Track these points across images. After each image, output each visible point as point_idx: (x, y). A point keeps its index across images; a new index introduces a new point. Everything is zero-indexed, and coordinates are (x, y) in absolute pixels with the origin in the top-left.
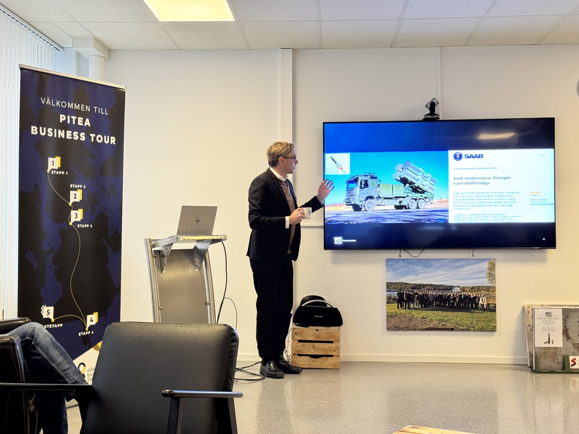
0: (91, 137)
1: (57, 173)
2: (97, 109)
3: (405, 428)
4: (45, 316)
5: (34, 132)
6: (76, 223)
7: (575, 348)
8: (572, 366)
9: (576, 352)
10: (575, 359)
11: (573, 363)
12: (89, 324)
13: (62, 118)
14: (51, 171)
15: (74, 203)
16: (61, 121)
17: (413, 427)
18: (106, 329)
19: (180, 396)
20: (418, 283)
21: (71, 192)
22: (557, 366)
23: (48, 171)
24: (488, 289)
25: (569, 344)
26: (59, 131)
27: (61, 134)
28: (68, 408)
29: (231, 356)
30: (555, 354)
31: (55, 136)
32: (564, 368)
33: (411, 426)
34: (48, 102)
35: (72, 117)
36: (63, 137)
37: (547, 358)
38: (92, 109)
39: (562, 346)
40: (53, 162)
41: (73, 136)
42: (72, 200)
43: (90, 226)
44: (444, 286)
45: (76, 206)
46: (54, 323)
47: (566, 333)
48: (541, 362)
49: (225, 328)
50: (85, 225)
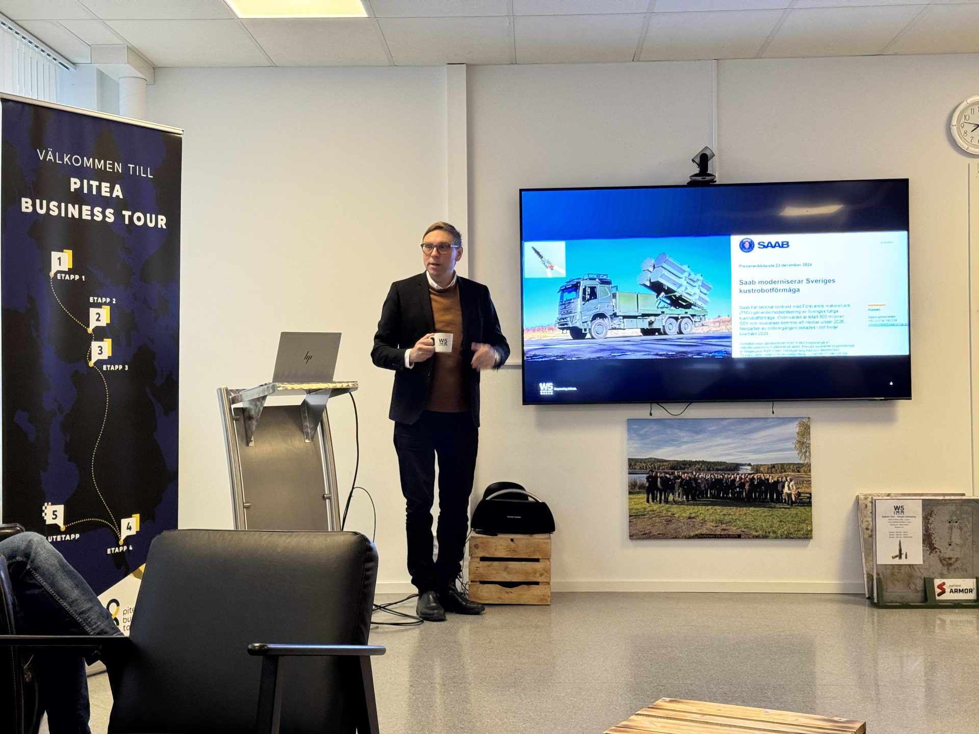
0: (125, 215)
1: (67, 277)
2: (134, 169)
3: (659, 702)
4: (49, 520)
5: (27, 208)
6: (100, 363)
7: (943, 565)
8: (939, 595)
9: (945, 572)
10: (944, 584)
11: (940, 591)
12: (124, 533)
13: (75, 183)
14: (56, 274)
15: (97, 329)
16: (72, 190)
17: (671, 701)
18: (152, 542)
19: (279, 654)
20: (681, 460)
21: (91, 309)
22: (914, 596)
23: (52, 274)
24: (798, 468)
25: (934, 558)
26: (70, 206)
27: (73, 211)
28: (89, 676)
29: (366, 586)
30: (911, 576)
31: (63, 215)
32: (925, 599)
33: (668, 699)
34: (50, 157)
35: (92, 182)
36: (77, 216)
37: (896, 583)
38: (126, 169)
39: (921, 563)
40: (59, 259)
41: (92, 215)
42: (93, 324)
43: (124, 367)
44: (725, 463)
45: (100, 333)
46: (65, 533)
47: (928, 540)
48: (887, 589)
49: (354, 538)
50: (117, 367)
